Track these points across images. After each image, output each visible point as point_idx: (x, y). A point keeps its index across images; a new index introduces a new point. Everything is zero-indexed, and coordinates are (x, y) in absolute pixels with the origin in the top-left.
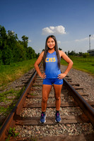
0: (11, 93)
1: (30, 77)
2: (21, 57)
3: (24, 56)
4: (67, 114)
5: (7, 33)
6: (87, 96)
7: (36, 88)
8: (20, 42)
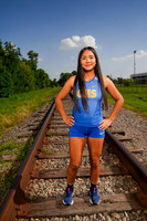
0: (9, 148)
1: (41, 118)
2: (27, 85)
3: (32, 83)
4: (109, 190)
5: (4, 46)
6: (141, 153)
7: (52, 139)
8: (24, 60)
